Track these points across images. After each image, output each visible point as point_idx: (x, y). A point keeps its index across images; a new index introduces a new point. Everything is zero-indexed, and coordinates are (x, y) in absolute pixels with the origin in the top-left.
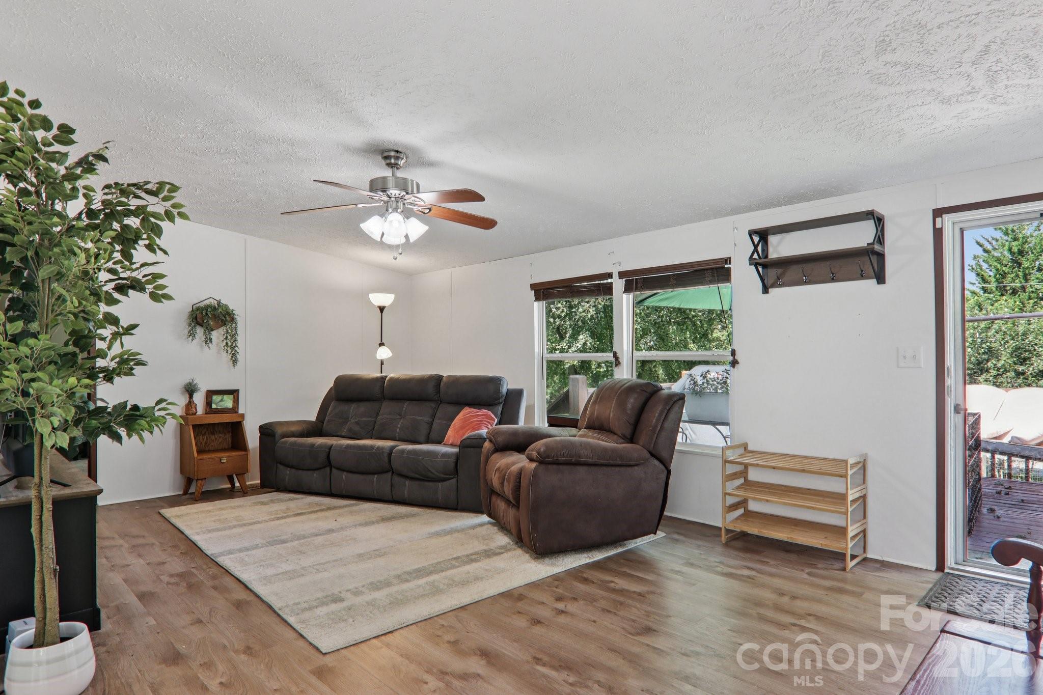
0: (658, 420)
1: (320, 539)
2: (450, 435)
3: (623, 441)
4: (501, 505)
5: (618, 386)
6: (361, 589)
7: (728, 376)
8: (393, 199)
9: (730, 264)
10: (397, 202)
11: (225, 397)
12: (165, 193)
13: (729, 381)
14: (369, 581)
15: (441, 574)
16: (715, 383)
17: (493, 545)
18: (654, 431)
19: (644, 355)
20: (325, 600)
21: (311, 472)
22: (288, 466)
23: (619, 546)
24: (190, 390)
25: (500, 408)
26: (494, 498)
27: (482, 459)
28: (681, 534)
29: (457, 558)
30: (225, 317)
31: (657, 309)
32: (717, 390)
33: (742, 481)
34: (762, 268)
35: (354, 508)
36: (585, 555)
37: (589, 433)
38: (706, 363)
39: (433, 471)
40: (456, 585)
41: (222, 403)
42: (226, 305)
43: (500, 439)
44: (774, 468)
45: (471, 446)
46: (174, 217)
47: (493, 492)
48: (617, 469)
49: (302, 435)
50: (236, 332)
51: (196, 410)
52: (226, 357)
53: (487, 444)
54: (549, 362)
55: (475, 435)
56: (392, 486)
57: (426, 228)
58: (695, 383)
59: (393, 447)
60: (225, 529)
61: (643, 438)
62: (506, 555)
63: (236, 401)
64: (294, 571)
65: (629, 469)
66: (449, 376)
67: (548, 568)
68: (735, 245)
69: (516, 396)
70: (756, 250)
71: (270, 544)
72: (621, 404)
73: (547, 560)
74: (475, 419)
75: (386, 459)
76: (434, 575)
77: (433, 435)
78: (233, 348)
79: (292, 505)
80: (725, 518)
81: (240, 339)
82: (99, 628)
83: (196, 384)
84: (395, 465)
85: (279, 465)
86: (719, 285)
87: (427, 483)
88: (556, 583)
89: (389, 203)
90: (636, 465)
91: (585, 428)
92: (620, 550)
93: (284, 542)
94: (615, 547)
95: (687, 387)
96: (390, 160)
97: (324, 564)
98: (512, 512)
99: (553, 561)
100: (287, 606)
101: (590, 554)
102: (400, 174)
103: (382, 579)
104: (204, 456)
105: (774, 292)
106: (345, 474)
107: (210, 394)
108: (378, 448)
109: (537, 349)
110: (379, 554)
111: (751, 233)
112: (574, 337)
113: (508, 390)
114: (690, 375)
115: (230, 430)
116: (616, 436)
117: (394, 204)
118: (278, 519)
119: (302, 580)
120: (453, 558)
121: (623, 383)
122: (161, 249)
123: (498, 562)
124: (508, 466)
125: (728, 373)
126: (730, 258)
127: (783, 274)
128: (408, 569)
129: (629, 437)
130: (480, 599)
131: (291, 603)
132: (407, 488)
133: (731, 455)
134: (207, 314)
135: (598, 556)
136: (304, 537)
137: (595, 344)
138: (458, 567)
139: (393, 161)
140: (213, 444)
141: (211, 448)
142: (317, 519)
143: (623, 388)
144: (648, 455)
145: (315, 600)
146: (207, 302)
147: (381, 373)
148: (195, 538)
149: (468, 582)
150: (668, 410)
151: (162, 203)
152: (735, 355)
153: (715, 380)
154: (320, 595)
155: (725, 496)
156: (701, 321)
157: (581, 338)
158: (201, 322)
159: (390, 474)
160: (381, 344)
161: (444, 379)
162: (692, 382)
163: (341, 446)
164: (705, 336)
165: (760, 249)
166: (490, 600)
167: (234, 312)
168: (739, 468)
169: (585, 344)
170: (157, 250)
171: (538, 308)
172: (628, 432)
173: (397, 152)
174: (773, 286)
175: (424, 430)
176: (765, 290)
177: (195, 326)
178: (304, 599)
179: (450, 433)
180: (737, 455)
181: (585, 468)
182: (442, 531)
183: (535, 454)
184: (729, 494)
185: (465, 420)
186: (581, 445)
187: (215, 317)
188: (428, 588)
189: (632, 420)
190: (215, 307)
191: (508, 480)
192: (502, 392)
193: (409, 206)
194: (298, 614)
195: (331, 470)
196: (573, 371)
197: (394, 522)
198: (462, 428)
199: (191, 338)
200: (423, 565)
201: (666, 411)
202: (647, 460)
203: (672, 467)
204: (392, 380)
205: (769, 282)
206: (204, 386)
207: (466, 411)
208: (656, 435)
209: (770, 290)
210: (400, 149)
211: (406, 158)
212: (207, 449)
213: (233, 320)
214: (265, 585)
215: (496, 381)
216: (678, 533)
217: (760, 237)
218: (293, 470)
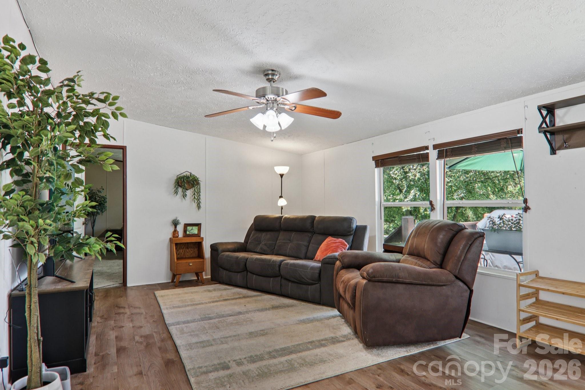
0: (462, 252)
1: (230, 319)
2: (319, 255)
3: (434, 266)
4: (345, 307)
5: (430, 226)
6: (243, 360)
7: (520, 218)
8: (270, 102)
9: (522, 133)
10: (273, 103)
11: (194, 228)
12: (111, 100)
13: (521, 222)
14: (249, 355)
15: (298, 354)
16: (510, 223)
17: (339, 334)
18: (458, 261)
19: (456, 202)
20: (218, 366)
21: (237, 273)
22: (224, 269)
23: (431, 344)
24: (175, 223)
25: (351, 238)
26: (341, 300)
27: (335, 273)
28: (483, 337)
29: (311, 342)
30: (193, 182)
31: (467, 172)
32: (512, 229)
33: (533, 300)
34: (550, 135)
35: (259, 298)
36: (404, 349)
37: (410, 258)
38: (503, 208)
39: (305, 278)
40: (306, 365)
41: (192, 231)
42: (194, 175)
43: (346, 260)
44: (563, 293)
45: (328, 263)
46: (117, 116)
47: (340, 296)
48: (429, 287)
49: (234, 251)
50: (200, 191)
51: (178, 235)
52: (195, 205)
53: (338, 263)
54: (386, 208)
55: (331, 256)
56: (281, 286)
57: (292, 119)
58: (494, 223)
59: (282, 261)
60: (182, 307)
61: (450, 264)
62: (345, 344)
63: (199, 230)
64: (208, 341)
65: (439, 288)
66: (320, 217)
67: (375, 358)
68: (526, 119)
69: (362, 229)
70: (544, 121)
71: (202, 319)
72: (434, 239)
73: (375, 351)
74: (334, 245)
75: (277, 269)
76: (293, 355)
77: (309, 254)
78: (198, 199)
79: (224, 293)
80: (519, 329)
81: (202, 194)
82: (85, 371)
83: (178, 220)
84: (283, 272)
85: (220, 268)
86: (512, 150)
87: (301, 286)
88: (380, 371)
89: (268, 105)
90: (444, 285)
91: (407, 254)
92: (432, 347)
93: (210, 319)
94: (428, 345)
95: (487, 226)
96: (269, 76)
97: (227, 338)
98: (351, 312)
99: (379, 352)
100: (194, 369)
101: (408, 349)
102: (274, 85)
103: (258, 353)
104: (180, 261)
105: (560, 153)
106: (254, 276)
107: (186, 225)
108: (274, 261)
109: (377, 199)
110: (263, 333)
111: (540, 108)
112: (408, 192)
113: (357, 226)
114: (490, 217)
115: (197, 246)
116: (429, 262)
117: (271, 104)
118: (213, 302)
119: (210, 349)
120: (309, 342)
121: (435, 223)
122: (112, 137)
123: (339, 349)
124: (349, 280)
125: (520, 216)
126: (522, 129)
127: (569, 138)
128: (277, 347)
129: (439, 263)
130: (321, 379)
131: (197, 366)
132: (290, 287)
133: (525, 280)
134: (184, 180)
135: (414, 351)
136: (223, 316)
137: (423, 196)
138: (311, 349)
139: (270, 77)
140: (188, 254)
141: (187, 256)
142: (235, 304)
143: (434, 227)
144: (454, 278)
145: (213, 366)
146: (185, 174)
147: (282, 214)
148: (165, 312)
149: (315, 363)
150: (471, 245)
151: (108, 107)
152: (527, 203)
153: (510, 221)
154: (216, 362)
155: (519, 311)
156: (499, 180)
157: (413, 192)
158: (181, 185)
159: (280, 278)
160: (281, 197)
161: (316, 218)
162: (491, 222)
163: (252, 259)
164: (502, 190)
165: (548, 120)
166: (327, 380)
167: (199, 179)
168: (531, 291)
169: (415, 195)
170: (110, 138)
171: (378, 172)
172: (438, 260)
173: (273, 70)
174: (560, 148)
175: (304, 251)
176: (553, 152)
177: (178, 187)
178: (205, 365)
179: (318, 253)
180: (529, 281)
181: (404, 286)
182: (307, 319)
183: (365, 274)
184: (523, 311)
185: (328, 245)
186: (400, 269)
187: (188, 182)
188: (286, 365)
189: (442, 251)
190: (188, 177)
191: (349, 289)
192: (352, 228)
193: (282, 106)
194: (198, 376)
195: (247, 273)
196: (409, 213)
197: (279, 310)
198: (326, 250)
199: (176, 194)
200: (288, 345)
201: (469, 245)
202: (454, 281)
203: (474, 288)
204: (286, 219)
205: (556, 145)
206: (183, 221)
207: (329, 239)
208: (460, 263)
209: (557, 152)
210: (274, 69)
211: (280, 74)
212: (184, 257)
213: (198, 184)
214: (188, 350)
215: (349, 220)
216: (480, 336)
217: (548, 111)
218: (227, 272)
